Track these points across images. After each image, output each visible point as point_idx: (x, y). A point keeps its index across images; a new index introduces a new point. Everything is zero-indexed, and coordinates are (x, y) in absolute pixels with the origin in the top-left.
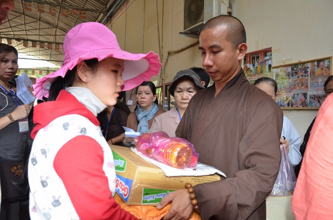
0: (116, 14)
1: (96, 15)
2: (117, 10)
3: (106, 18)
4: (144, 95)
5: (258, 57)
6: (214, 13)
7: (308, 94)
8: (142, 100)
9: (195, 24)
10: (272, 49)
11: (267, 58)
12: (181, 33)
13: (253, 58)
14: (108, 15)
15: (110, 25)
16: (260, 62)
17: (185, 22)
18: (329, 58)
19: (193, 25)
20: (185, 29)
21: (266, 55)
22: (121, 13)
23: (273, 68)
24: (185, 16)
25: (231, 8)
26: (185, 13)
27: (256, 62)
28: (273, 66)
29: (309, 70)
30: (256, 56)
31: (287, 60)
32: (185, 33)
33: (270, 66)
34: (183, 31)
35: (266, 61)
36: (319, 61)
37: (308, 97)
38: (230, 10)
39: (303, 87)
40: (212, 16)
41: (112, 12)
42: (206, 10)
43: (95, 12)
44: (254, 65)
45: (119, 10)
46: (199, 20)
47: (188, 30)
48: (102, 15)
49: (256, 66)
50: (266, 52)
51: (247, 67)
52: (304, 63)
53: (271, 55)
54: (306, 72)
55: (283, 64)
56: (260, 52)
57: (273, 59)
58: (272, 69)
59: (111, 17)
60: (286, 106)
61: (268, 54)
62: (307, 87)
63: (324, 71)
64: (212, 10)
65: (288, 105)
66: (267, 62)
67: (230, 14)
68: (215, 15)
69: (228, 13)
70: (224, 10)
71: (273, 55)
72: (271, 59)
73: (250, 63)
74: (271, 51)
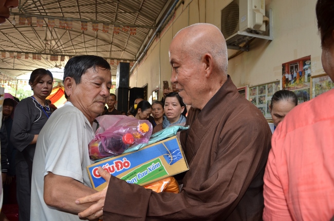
0: (164, 29)
1: (146, 30)
2: (166, 25)
3: (155, 33)
4: (171, 106)
5: (296, 67)
6: (249, 23)
8: (169, 111)
9: (231, 35)
10: (311, 57)
11: (306, 67)
13: (292, 68)
14: (157, 30)
15: (159, 40)
16: (298, 71)
19: (229, 36)
21: (305, 64)
22: (168, 27)
23: (313, 77)
24: (222, 28)
25: (269, 17)
27: (294, 72)
28: (312, 75)
30: (294, 65)
33: (309, 76)
35: (304, 70)
38: (266, 19)
40: (247, 26)
41: (161, 27)
42: (241, 20)
43: (146, 28)
44: (292, 76)
45: (167, 25)
48: (152, 30)
49: (294, 76)
50: (305, 60)
51: (285, 77)
53: (310, 64)
56: (299, 61)
57: (312, 67)
58: (311, 78)
59: (160, 32)
61: (307, 63)
64: (246, 20)
66: (306, 71)
67: (267, 23)
68: (250, 25)
69: (264, 21)
70: (259, 20)
71: (312, 64)
72: (310, 68)
73: (288, 73)
74: (310, 59)
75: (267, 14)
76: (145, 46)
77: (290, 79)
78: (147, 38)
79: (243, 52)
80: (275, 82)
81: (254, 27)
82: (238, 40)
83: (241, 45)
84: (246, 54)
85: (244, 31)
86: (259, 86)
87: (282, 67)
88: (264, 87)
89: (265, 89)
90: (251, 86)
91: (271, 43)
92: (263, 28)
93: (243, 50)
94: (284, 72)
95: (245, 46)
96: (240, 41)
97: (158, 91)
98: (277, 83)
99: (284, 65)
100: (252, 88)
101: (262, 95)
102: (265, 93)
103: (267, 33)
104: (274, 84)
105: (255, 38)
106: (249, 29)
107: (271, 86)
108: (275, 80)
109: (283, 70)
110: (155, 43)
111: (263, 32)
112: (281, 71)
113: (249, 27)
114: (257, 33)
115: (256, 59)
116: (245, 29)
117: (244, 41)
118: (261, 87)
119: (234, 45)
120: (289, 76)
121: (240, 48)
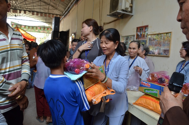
3: (75, 1)
5: (142, 29)
6: (123, 7)
7: (161, 49)
9: (114, 11)
10: (149, 26)
11: (146, 30)
12: (108, 15)
13: (141, 30)
15: (77, 6)
17: (110, 9)
18: (170, 32)
20: (110, 13)
24: (110, 7)
26: (110, 5)
28: (148, 34)
29: (162, 37)
31: (154, 32)
32: (110, 15)
33: (147, 34)
34: (109, 14)
35: (145, 31)
36: (167, 33)
37: (161, 50)
38: (131, 5)
39: (159, 45)
40: (122, 8)
42: (119, 4)
44: (140, 33)
46: (116, 9)
47: (111, 14)
50: (146, 27)
52: (161, 34)
54: (161, 38)
55: (153, 34)
56: (144, 27)
57: (149, 31)
60: (152, 54)
61: (147, 28)
62: (161, 45)
63: (168, 39)
64: (122, 5)
65: (153, 54)
66: (146, 32)
67: (131, 7)
68: (123, 8)
69: (130, 6)
70: (128, 5)
71: (149, 29)
72: (148, 31)
73: (139, 32)
74: (148, 27)
75: (132, 3)
76: (69, 8)
77: (139, 35)
78: (70, 4)
79: (120, 19)
80: (133, 35)
81: (125, 9)
82: (118, 14)
83: (119, 16)
84: (121, 20)
85: (120, 10)
86: (126, 36)
87: (136, 29)
88: (128, 37)
89: (128, 38)
90: (122, 36)
91: (133, 17)
92: (129, 10)
93: (120, 18)
94: (137, 32)
95: (121, 16)
96: (119, 14)
97: (75, 34)
98: (134, 36)
99: (137, 28)
100: (123, 37)
101: (127, 41)
102: (128, 40)
103: (131, 12)
104: (132, 36)
105: (125, 14)
106: (122, 9)
107: (131, 37)
108: (133, 34)
109: (137, 30)
110: (74, 7)
111: (129, 11)
112: (136, 30)
113: (123, 9)
114: (126, 11)
115: (125, 23)
116: (121, 9)
117: (121, 14)
118: (127, 37)
119: (116, 16)
120: (139, 33)
121: (119, 17)
